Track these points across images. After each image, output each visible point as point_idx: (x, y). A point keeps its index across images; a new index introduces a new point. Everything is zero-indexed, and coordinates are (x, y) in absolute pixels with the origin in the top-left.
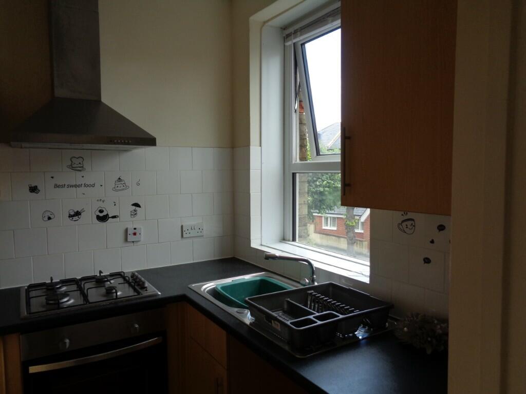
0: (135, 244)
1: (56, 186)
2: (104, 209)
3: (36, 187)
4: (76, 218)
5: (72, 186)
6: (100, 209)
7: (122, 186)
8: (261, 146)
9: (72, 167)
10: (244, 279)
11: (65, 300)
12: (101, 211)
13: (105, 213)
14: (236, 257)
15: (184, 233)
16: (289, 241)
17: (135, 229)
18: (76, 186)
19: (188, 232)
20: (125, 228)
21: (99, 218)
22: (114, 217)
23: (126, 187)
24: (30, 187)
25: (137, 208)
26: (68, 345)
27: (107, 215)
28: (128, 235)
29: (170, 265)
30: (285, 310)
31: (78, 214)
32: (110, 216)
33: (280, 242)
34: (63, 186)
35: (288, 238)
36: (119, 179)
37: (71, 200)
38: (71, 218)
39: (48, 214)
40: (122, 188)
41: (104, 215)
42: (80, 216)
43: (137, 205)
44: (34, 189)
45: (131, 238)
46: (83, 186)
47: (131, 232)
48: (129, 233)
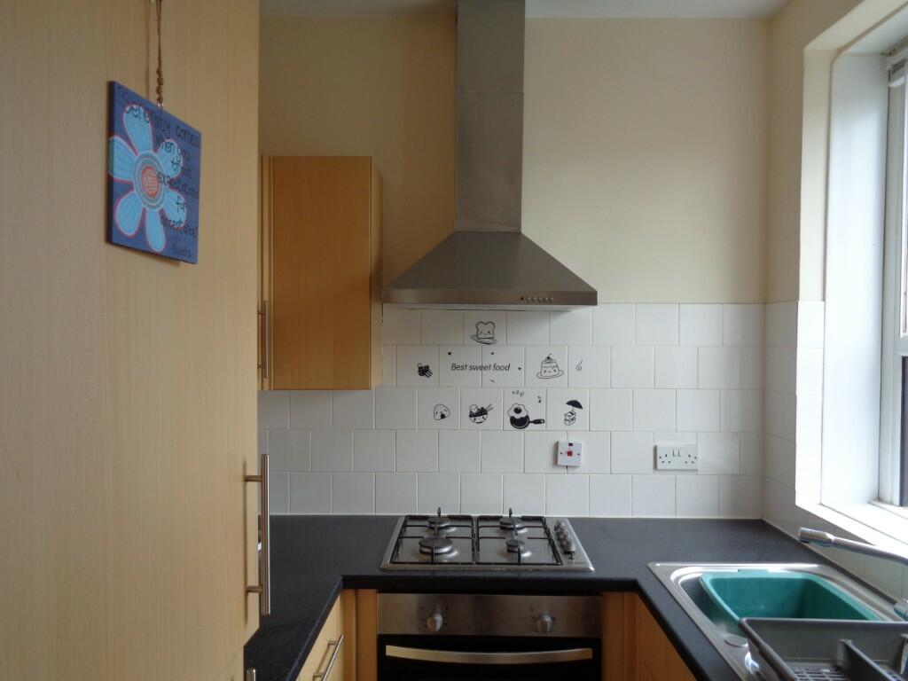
0: (570, 470)
1: (455, 367)
2: (522, 408)
3: (428, 367)
4: (479, 419)
5: (477, 368)
6: (516, 406)
7: (550, 369)
8: (824, 300)
9: (477, 338)
10: (765, 571)
11: (446, 550)
12: (518, 411)
13: (522, 415)
14: (765, 519)
15: (659, 461)
16: (891, 503)
17: (571, 445)
18: (482, 368)
19: (666, 460)
20: (554, 442)
21: (514, 422)
22: (538, 422)
23: (558, 373)
24: (419, 368)
25: (576, 410)
26: (439, 626)
27: (527, 417)
28: (559, 455)
29: (631, 517)
30: (840, 664)
31: (482, 412)
32: (531, 420)
33: (869, 503)
34: (463, 368)
35: (888, 498)
36: (548, 358)
37: (474, 389)
38: (473, 419)
39: (441, 410)
40: (553, 373)
41: (522, 418)
42: (485, 416)
43: (575, 404)
44: (424, 371)
45: (563, 459)
46: (492, 367)
47: (563, 449)
48: (560, 451)
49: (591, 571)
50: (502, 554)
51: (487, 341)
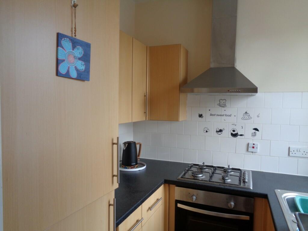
0: (253, 154)
1: (211, 115)
2: (235, 130)
3: (202, 114)
4: (220, 133)
5: (219, 115)
6: (233, 129)
7: (247, 117)
11: (200, 176)
12: (234, 131)
13: (236, 132)
15: (291, 153)
17: (254, 144)
18: (221, 115)
19: (294, 153)
20: (247, 143)
21: (232, 134)
22: (241, 135)
23: (250, 118)
24: (199, 115)
25: (257, 132)
26: (194, 200)
27: (237, 133)
28: (249, 148)
29: (278, 173)
31: (221, 131)
32: (239, 134)
34: (214, 115)
36: (246, 112)
37: (215, 123)
38: (217, 133)
39: (206, 129)
40: (248, 118)
41: (235, 134)
42: (222, 132)
43: (256, 129)
44: (201, 116)
45: (251, 149)
46: (225, 115)
47: (251, 145)
48: (249, 146)
49: (251, 189)
50: (220, 180)
51: (224, 106)
